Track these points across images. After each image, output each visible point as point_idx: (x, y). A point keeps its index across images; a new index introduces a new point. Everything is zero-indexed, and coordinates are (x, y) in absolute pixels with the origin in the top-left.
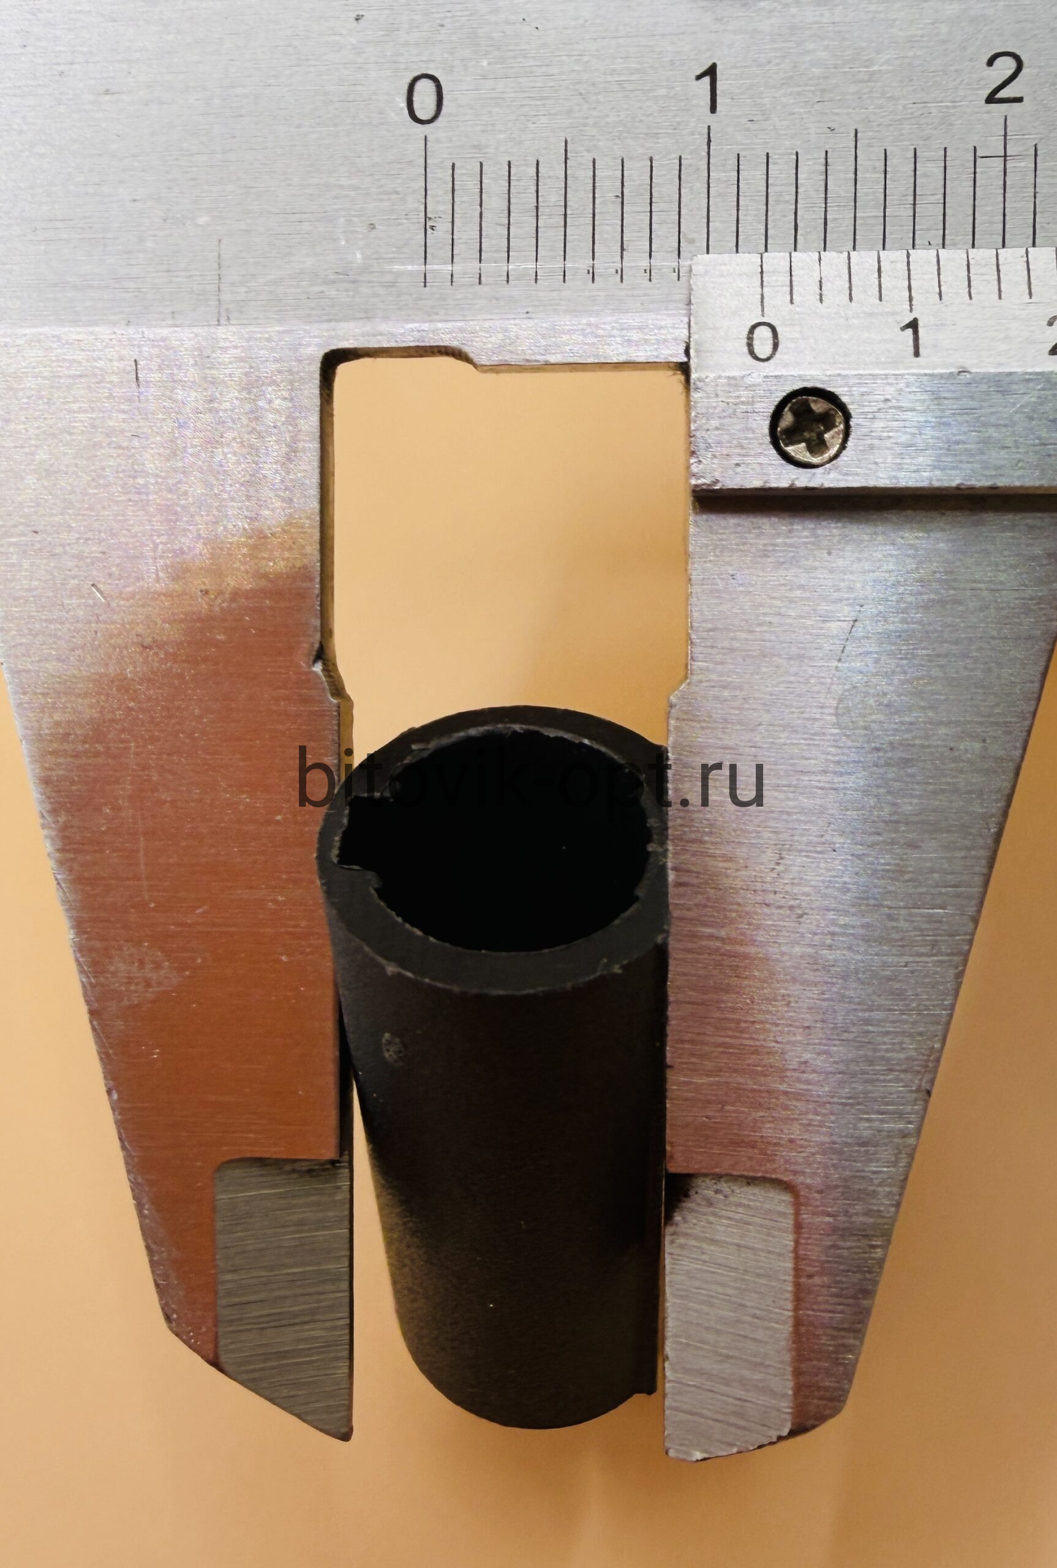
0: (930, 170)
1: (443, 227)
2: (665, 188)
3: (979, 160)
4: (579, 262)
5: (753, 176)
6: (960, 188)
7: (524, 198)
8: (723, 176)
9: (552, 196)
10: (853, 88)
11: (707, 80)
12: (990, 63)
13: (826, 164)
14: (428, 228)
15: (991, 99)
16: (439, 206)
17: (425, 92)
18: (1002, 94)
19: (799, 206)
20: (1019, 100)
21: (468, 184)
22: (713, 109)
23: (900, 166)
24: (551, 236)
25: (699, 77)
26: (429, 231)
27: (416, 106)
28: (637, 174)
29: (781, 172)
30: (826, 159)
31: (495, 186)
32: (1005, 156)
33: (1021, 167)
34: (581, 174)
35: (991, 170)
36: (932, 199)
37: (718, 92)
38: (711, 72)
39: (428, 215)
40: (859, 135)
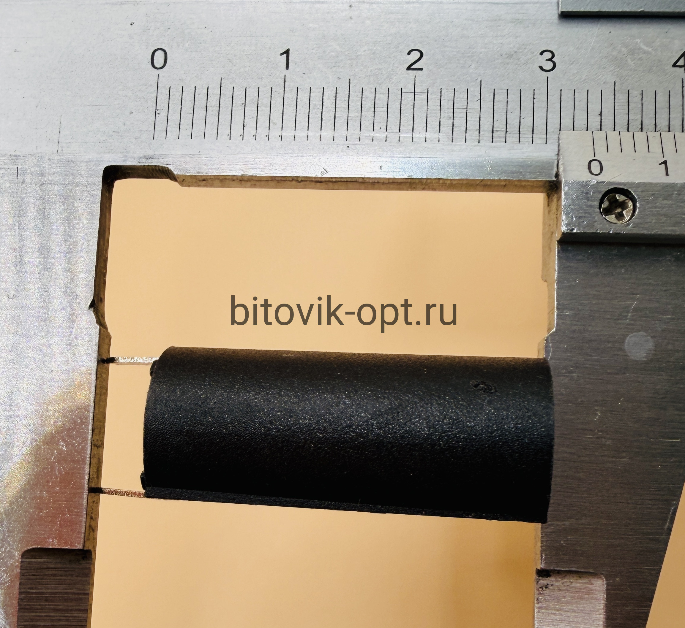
0: (382, 97)
1: (164, 114)
2: (264, 100)
3: (402, 94)
4: (224, 130)
5: (303, 97)
6: (395, 105)
7: (201, 102)
8: (290, 96)
9: (213, 101)
10: (349, 62)
11: (285, 55)
12: (409, 53)
13: (336, 93)
14: (157, 113)
15: (409, 68)
16: (162, 104)
17: (159, 55)
18: (413, 67)
19: (323, 111)
20: (421, 69)
21: (176, 95)
22: (287, 68)
23: (369, 95)
24: (212, 118)
25: (282, 54)
26: (157, 115)
27: (155, 62)
28: (252, 94)
29: (316, 95)
30: (336, 91)
31: (188, 97)
32: (415, 93)
33: (421, 98)
34: (227, 93)
35: (408, 99)
36: (382, 109)
37: (290, 61)
38: (287, 52)
39: (157, 108)
40: (351, 81)
